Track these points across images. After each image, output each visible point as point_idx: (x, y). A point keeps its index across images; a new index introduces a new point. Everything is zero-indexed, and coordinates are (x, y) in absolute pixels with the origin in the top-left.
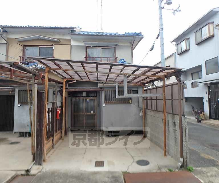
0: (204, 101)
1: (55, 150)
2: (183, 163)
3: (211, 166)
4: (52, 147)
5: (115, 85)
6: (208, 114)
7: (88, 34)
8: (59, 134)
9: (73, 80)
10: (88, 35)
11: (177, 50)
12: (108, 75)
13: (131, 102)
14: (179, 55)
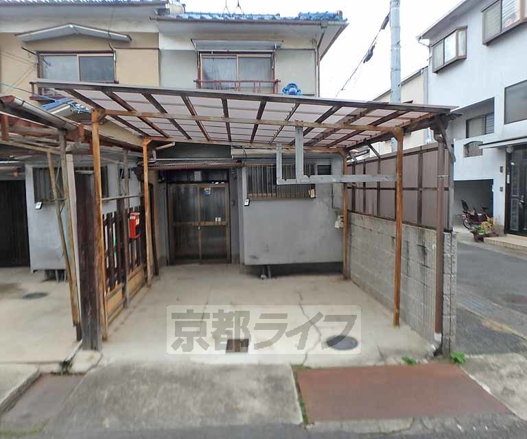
0: (493, 190)
1: (131, 313)
2: (441, 345)
3: (508, 350)
4: (122, 306)
5: (273, 151)
6: (502, 223)
7: (202, 17)
8: (137, 275)
9: (168, 140)
10: (203, 21)
11: (432, 59)
12: (256, 126)
13: (312, 196)
14: (437, 72)
